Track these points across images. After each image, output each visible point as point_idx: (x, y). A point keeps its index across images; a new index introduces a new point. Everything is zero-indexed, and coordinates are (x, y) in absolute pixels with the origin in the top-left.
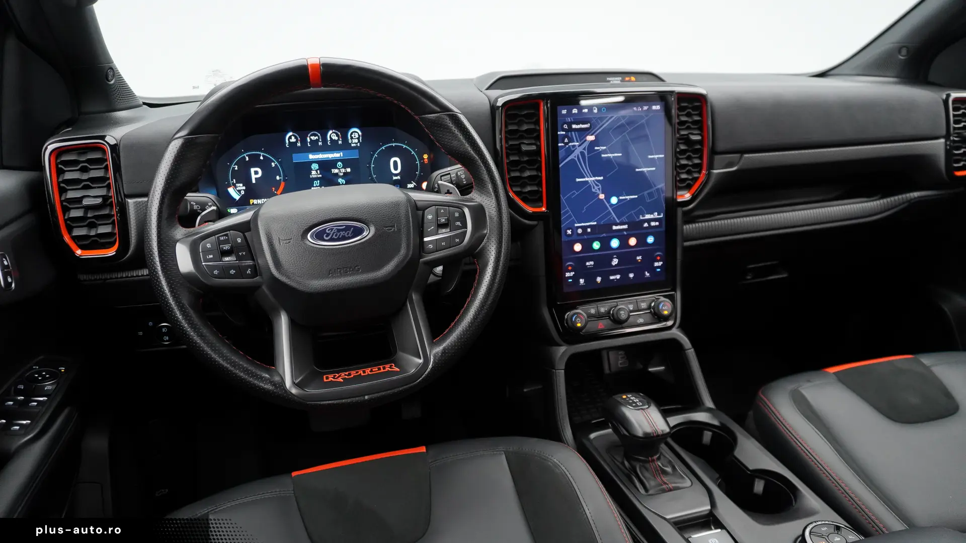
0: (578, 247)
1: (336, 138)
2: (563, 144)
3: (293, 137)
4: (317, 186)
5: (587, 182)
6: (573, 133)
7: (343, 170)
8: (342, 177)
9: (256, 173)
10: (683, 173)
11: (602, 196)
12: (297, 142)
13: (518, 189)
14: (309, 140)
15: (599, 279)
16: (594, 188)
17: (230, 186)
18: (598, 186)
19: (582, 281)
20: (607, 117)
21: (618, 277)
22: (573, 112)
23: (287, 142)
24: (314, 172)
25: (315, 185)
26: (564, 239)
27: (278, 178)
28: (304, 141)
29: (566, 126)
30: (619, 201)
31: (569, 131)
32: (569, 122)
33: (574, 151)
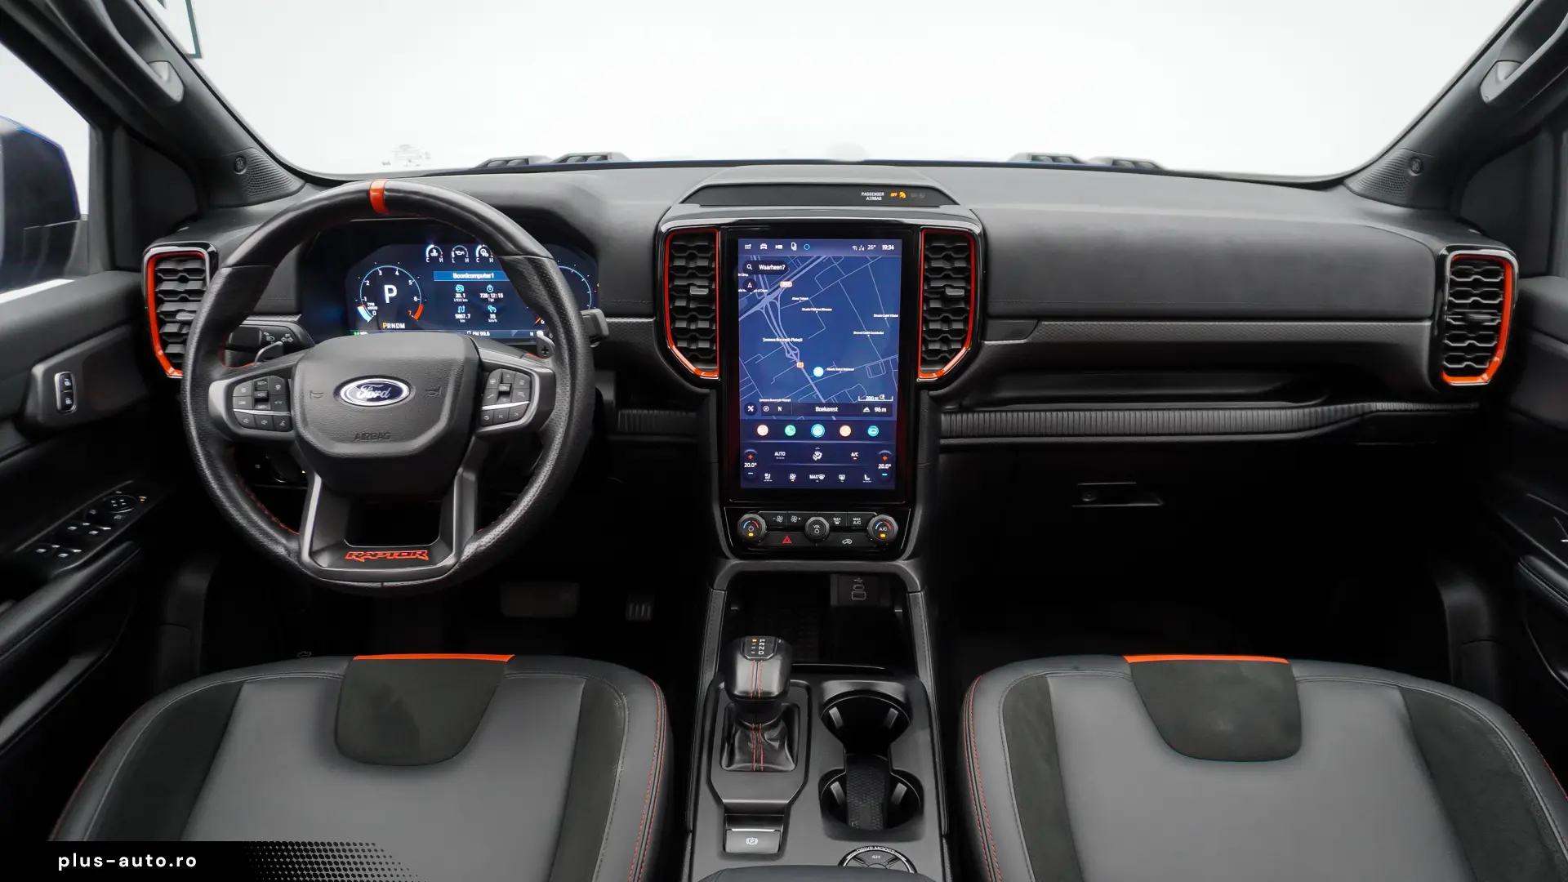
0: (763, 430)
1: (487, 255)
2: (744, 290)
3: (434, 251)
4: (461, 313)
5: (779, 344)
6: (760, 276)
7: (494, 296)
8: (493, 304)
9: (390, 292)
10: (935, 341)
11: (800, 365)
12: (439, 257)
13: (684, 345)
14: (453, 256)
15: (793, 477)
16: (789, 352)
17: (361, 305)
18: (795, 350)
19: (767, 476)
20: (811, 257)
21: (822, 477)
22: (762, 248)
23: (427, 256)
24: (458, 295)
25: (459, 311)
26: (743, 416)
27: (415, 299)
28: (447, 256)
29: (749, 267)
30: (826, 373)
31: (753, 274)
32: (754, 261)
33: (760, 300)
